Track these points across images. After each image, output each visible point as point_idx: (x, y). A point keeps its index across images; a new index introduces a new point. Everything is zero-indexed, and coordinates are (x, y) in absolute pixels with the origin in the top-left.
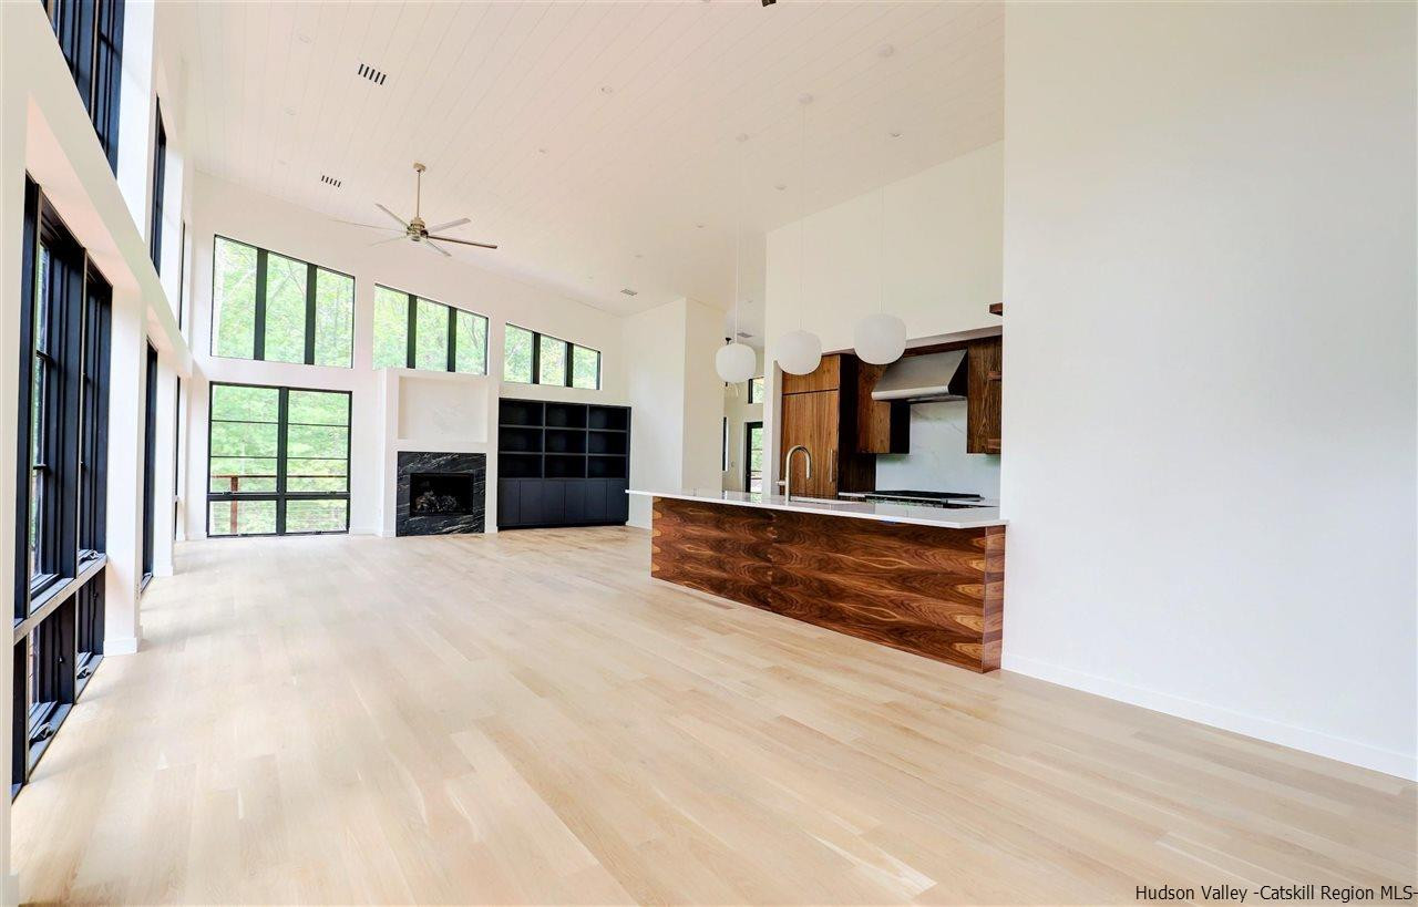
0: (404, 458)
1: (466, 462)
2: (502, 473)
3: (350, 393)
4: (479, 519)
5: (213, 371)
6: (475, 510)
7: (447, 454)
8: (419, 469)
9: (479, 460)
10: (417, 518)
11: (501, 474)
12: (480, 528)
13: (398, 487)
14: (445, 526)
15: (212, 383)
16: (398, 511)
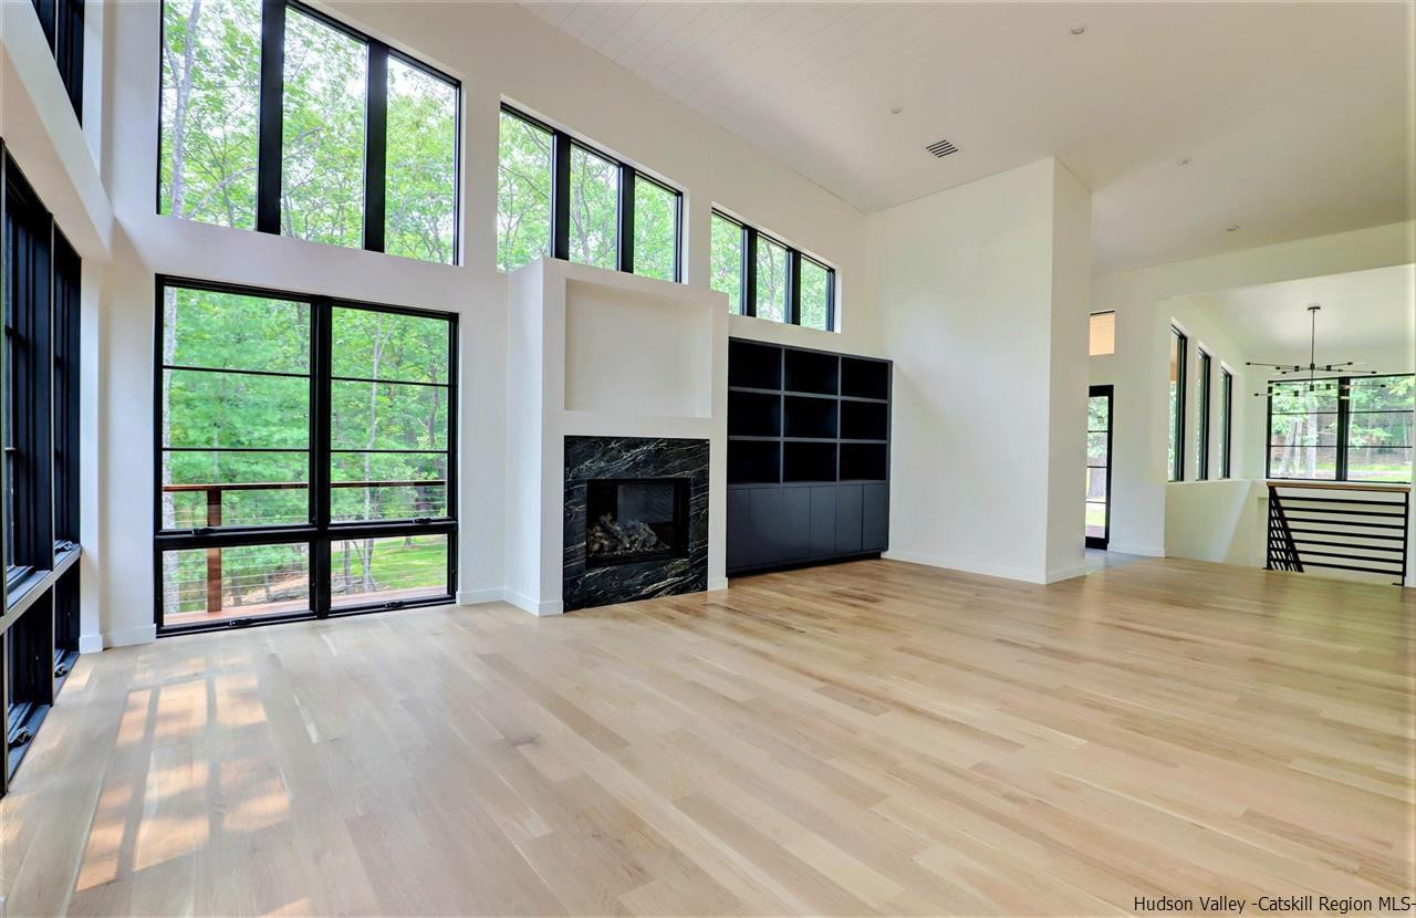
0: (577, 449)
1: (679, 456)
2: (733, 476)
3: (453, 319)
4: (697, 566)
5: (165, 251)
6: (692, 549)
7: (647, 441)
8: (602, 471)
9: (699, 449)
10: (599, 571)
11: (731, 479)
12: (699, 582)
13: (567, 510)
14: (646, 583)
15: (162, 281)
16: (567, 558)
